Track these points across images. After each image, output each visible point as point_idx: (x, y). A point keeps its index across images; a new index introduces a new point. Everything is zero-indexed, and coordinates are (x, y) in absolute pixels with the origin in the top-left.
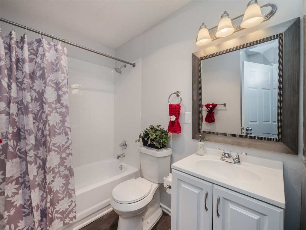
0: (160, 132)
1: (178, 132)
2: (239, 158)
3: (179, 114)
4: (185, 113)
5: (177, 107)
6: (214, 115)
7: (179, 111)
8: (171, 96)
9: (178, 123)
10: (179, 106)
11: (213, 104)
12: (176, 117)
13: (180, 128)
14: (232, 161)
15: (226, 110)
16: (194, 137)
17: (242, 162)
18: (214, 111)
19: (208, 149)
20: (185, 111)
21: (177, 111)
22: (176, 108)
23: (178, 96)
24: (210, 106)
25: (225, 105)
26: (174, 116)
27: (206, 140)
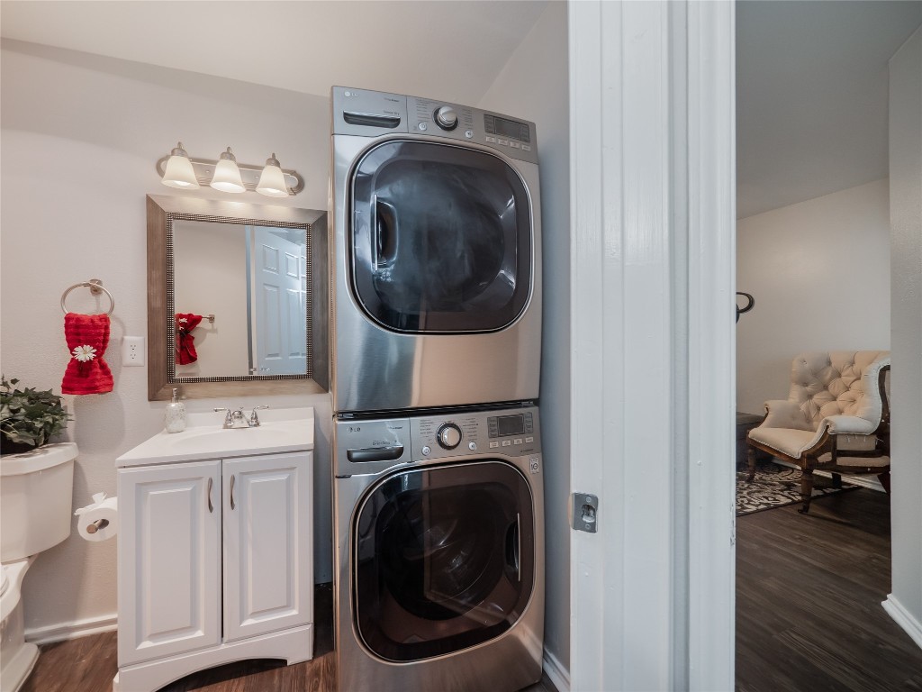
0: (25, 401)
1: (102, 390)
2: (256, 418)
3: (105, 341)
4: (123, 339)
5: (100, 323)
6: (195, 343)
7: (107, 334)
8: (69, 295)
9: (104, 367)
10: (105, 319)
11: (190, 315)
12: (95, 350)
13: (111, 378)
14: (246, 425)
15: (214, 331)
16: (153, 396)
17: (261, 424)
18: (193, 334)
19: (192, 416)
20: (125, 333)
21: (99, 334)
22: (97, 327)
23: (96, 291)
24: (184, 320)
25: (212, 319)
26: (88, 348)
27: (188, 398)
